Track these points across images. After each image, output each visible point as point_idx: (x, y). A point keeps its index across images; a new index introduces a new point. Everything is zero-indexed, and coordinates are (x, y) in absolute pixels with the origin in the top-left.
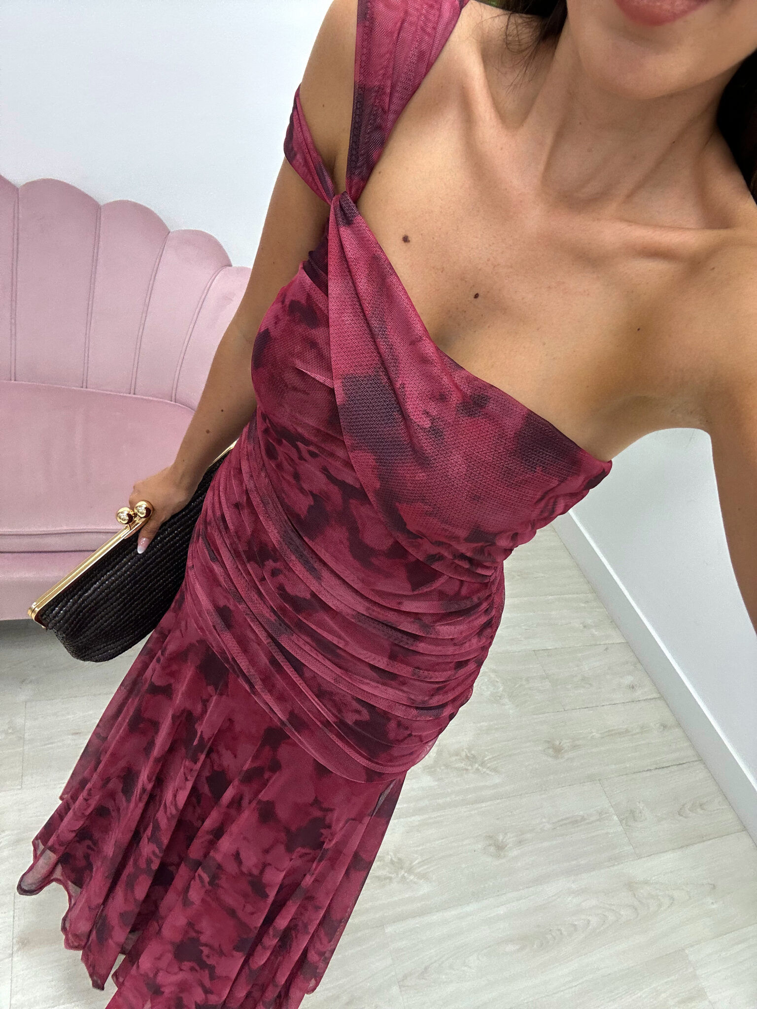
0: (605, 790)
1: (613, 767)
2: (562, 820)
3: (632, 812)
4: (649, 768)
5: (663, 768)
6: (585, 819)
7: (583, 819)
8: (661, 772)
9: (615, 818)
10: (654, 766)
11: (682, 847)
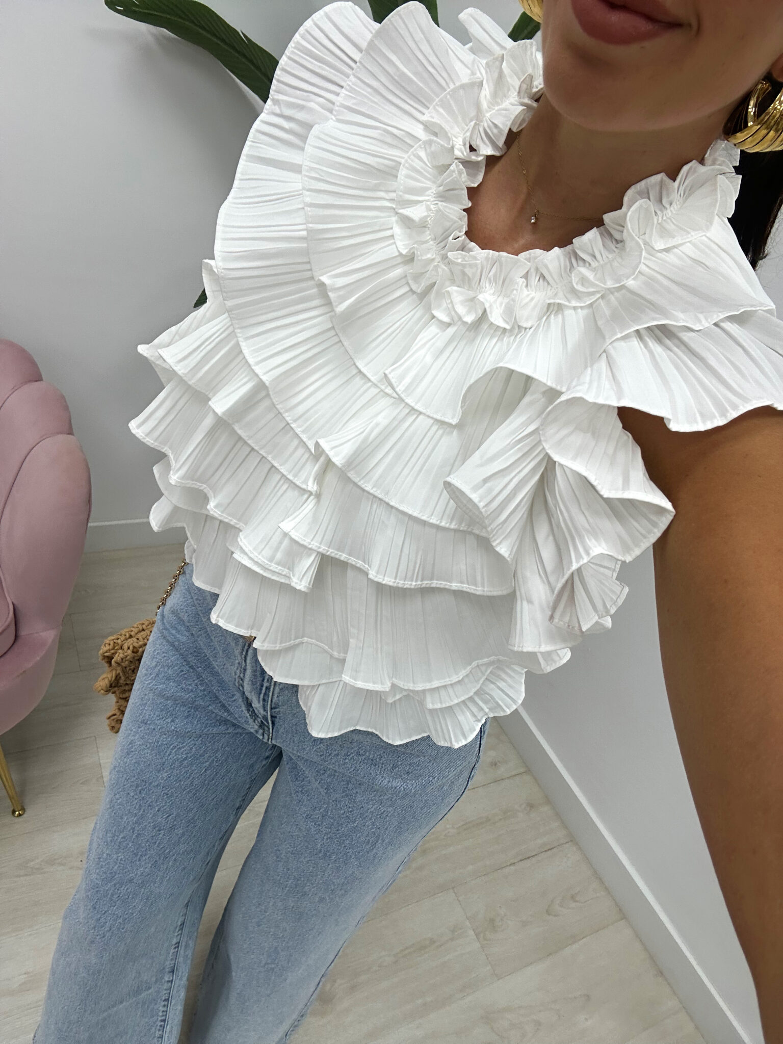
0: (460, 899)
1: (470, 868)
2: (407, 948)
3: (492, 921)
4: (512, 861)
5: (529, 858)
6: (434, 942)
7: (432, 941)
8: (527, 863)
9: (471, 932)
10: (520, 858)
11: (550, 954)
